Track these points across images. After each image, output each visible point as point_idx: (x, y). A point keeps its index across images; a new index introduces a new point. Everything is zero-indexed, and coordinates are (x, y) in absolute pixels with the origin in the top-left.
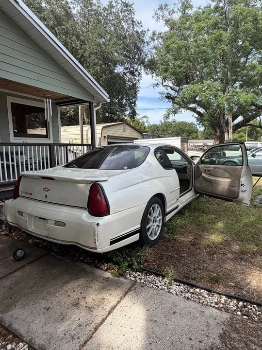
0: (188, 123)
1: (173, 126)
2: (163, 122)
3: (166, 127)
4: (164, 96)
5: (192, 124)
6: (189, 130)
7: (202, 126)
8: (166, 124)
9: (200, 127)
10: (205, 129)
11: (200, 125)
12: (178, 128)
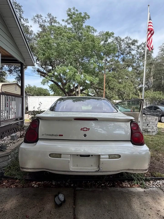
0: (44, 89)
1: (34, 90)
2: (28, 87)
3: (30, 90)
4: (36, 70)
5: (46, 90)
6: (45, 93)
7: (53, 91)
8: (30, 88)
9: (52, 92)
10: (55, 93)
11: (52, 91)
12: (37, 91)
